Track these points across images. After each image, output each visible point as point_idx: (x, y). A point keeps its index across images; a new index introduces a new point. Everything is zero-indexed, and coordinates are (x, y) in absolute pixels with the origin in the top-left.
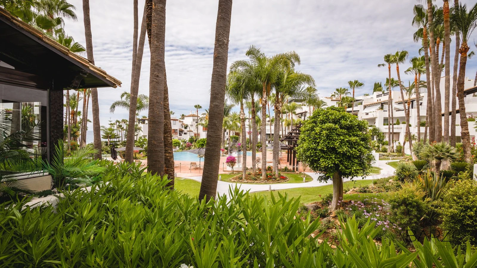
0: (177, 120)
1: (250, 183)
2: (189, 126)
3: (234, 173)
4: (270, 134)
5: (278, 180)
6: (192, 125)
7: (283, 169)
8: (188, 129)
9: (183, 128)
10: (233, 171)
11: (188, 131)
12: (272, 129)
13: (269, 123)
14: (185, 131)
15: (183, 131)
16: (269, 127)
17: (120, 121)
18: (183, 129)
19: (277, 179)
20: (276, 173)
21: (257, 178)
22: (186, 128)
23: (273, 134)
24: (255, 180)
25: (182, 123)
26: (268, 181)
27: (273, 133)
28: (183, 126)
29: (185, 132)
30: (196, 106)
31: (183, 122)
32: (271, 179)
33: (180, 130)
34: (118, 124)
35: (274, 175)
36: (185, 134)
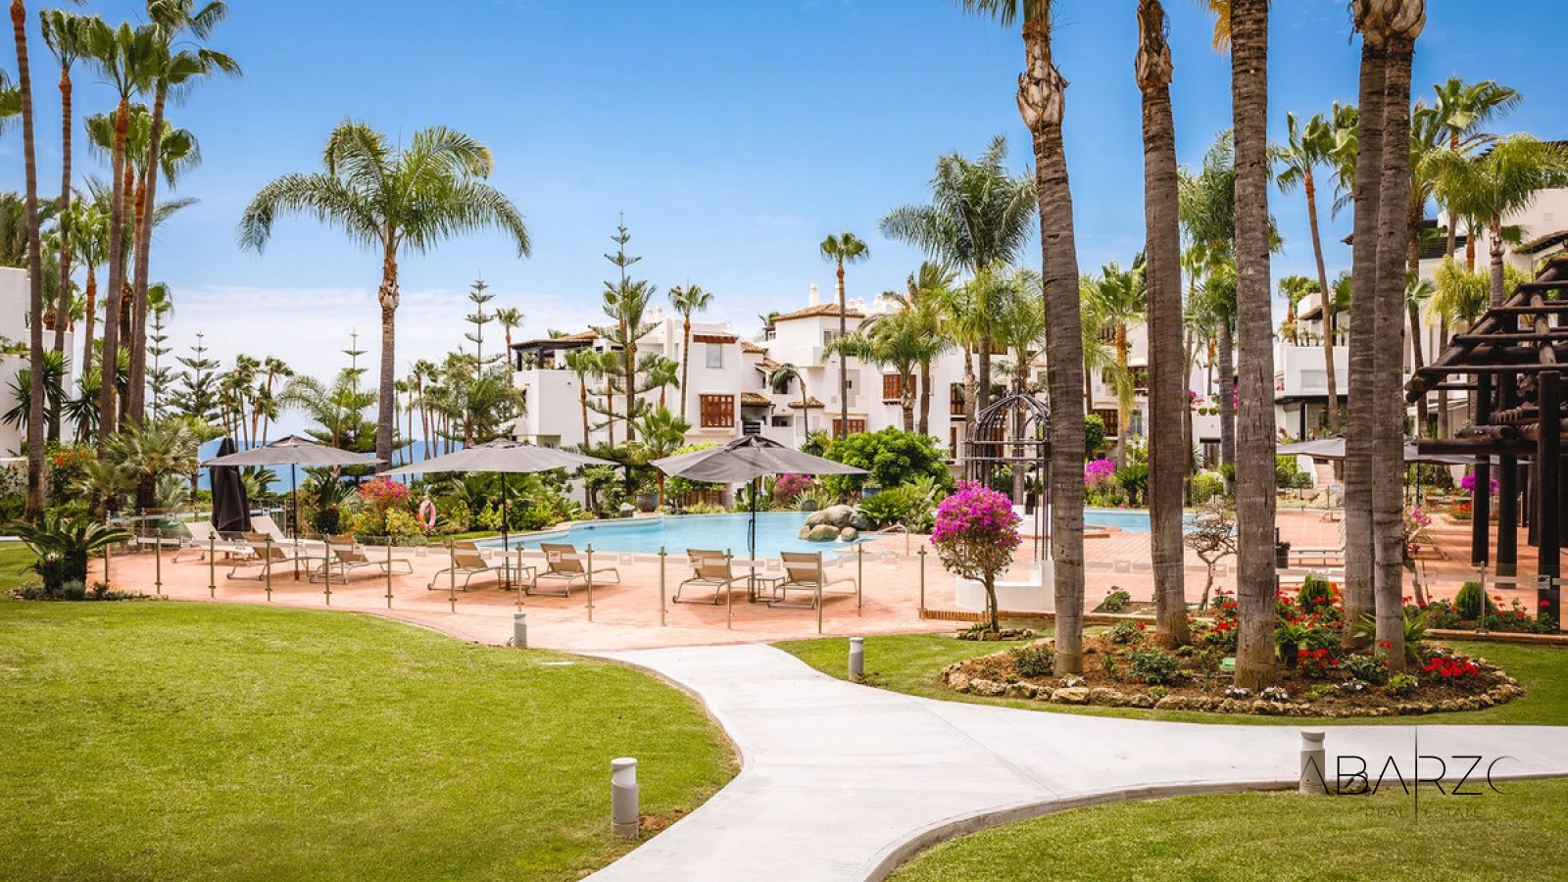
0: (732, 340)
1: (1114, 703)
2: (804, 374)
3: (1005, 627)
4: (1323, 400)
5: (1406, 693)
6: (816, 371)
7: (1443, 607)
8: (795, 396)
9: (769, 389)
10: (996, 616)
11: (795, 407)
12: (1336, 367)
13: (1320, 329)
14: (781, 404)
15: (766, 405)
16: (1322, 350)
17: (439, 365)
18: (768, 394)
19: (1396, 680)
20: (1378, 626)
21: (1197, 667)
22: (782, 385)
23: (1342, 399)
24: (1166, 682)
25: (760, 358)
26: (1294, 694)
27: (1342, 389)
28: (768, 373)
29: (778, 412)
30: (832, 241)
31: (765, 352)
32: (1324, 678)
33: (750, 400)
34: (426, 381)
35: (1362, 645)
36: (781, 421)
